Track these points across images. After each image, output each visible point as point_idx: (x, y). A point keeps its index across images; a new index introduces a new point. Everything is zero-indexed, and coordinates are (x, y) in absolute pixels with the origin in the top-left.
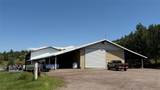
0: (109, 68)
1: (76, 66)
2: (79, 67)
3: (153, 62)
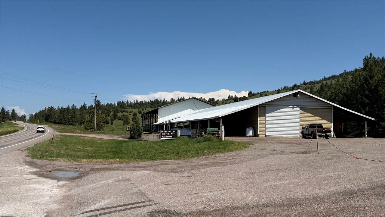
0: (304, 136)
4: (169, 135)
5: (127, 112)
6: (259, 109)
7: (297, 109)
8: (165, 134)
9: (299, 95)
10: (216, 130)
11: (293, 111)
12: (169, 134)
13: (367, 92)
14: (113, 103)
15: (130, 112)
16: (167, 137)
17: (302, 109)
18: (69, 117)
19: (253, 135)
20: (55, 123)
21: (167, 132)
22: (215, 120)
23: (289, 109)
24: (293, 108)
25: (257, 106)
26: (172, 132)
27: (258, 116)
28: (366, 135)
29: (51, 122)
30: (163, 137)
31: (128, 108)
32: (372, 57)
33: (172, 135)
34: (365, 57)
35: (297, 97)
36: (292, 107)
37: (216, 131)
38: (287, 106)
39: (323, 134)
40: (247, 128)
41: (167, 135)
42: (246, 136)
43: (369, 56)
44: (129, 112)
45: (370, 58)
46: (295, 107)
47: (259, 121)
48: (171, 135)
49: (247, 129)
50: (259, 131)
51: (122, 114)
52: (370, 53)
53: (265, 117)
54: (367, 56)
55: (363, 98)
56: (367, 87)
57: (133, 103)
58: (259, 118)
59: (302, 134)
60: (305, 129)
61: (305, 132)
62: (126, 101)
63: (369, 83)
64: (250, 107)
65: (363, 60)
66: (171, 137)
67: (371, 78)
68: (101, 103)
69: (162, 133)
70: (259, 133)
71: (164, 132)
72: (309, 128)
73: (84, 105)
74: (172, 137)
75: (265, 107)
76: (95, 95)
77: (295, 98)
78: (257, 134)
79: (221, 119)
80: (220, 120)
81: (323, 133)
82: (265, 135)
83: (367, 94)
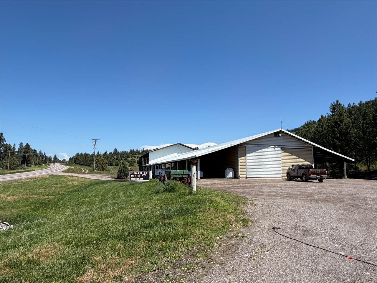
0: (290, 177)
1: (231, 174)
2: (236, 176)
3: (363, 168)
4: (139, 177)
5: (135, 157)
6: (239, 148)
7: (279, 150)
8: (135, 176)
9: (280, 135)
10: (185, 173)
11: (274, 151)
12: (139, 175)
13: (338, 135)
14: (127, 151)
15: (138, 157)
16: (137, 179)
17: (283, 149)
18: (89, 160)
19: (234, 177)
20: (80, 165)
21: (137, 173)
22: (192, 160)
23: (270, 149)
24: (274, 148)
25: (238, 145)
26: (143, 174)
27: (238, 156)
28: (346, 177)
29: (78, 164)
30: (132, 179)
31: (137, 154)
32: (339, 103)
33: (143, 177)
34: (332, 104)
35: (279, 136)
36: (273, 146)
37: (186, 175)
38: (269, 146)
39: (317, 177)
40: (227, 169)
41: (137, 177)
42: (226, 178)
43: (336, 103)
44: (136, 157)
45: (337, 104)
46: (276, 147)
47: (239, 162)
48: (141, 177)
49: (227, 171)
50: (239, 172)
51: (132, 158)
52: (336, 100)
53: (246, 157)
54: (334, 103)
55: (335, 140)
56: (337, 130)
57: (141, 151)
58: (239, 158)
59: (287, 176)
60: (292, 170)
61: (293, 173)
62: (136, 149)
63: (339, 126)
64: (230, 146)
65: (329, 107)
66: (141, 179)
67: (341, 122)
68: (118, 151)
69: (131, 175)
70: (239, 175)
71: (133, 173)
72: (298, 169)
73: (105, 152)
74: (143, 179)
75: (246, 146)
76: (95, 141)
77: (276, 137)
78: (237, 175)
79: (199, 160)
80: (197, 161)
81: (318, 175)
82: (246, 176)
83: (337, 136)
